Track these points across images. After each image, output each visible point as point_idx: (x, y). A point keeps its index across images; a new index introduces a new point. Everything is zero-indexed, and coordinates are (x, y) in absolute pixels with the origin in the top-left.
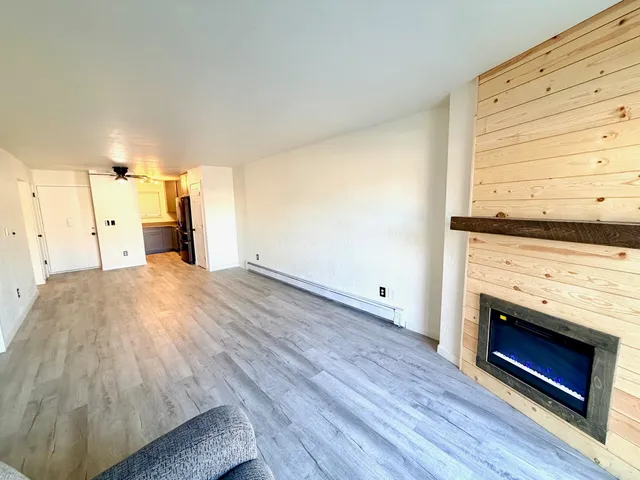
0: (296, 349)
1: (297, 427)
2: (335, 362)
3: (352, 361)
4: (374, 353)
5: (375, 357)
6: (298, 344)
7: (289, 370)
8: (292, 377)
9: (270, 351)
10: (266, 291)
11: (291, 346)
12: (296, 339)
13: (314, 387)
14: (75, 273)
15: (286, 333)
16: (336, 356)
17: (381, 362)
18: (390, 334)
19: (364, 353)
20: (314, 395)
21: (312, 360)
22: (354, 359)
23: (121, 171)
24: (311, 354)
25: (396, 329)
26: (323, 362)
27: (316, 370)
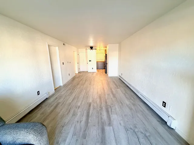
0: (110, 112)
1: (85, 142)
2: (119, 126)
3: (127, 130)
4: (142, 133)
5: (141, 136)
6: (113, 110)
7: (102, 118)
8: (100, 122)
9: (102, 109)
10: (119, 87)
11: (110, 110)
12: (113, 108)
13: (103, 130)
14: (84, 72)
15: (112, 105)
16: (122, 124)
17: (142, 140)
18: (161, 128)
19: (136, 130)
20: (100, 134)
21: (112, 119)
22: (129, 129)
23: (92, 48)
24: (114, 117)
25: (167, 127)
26: (115, 123)
27: (110, 124)
